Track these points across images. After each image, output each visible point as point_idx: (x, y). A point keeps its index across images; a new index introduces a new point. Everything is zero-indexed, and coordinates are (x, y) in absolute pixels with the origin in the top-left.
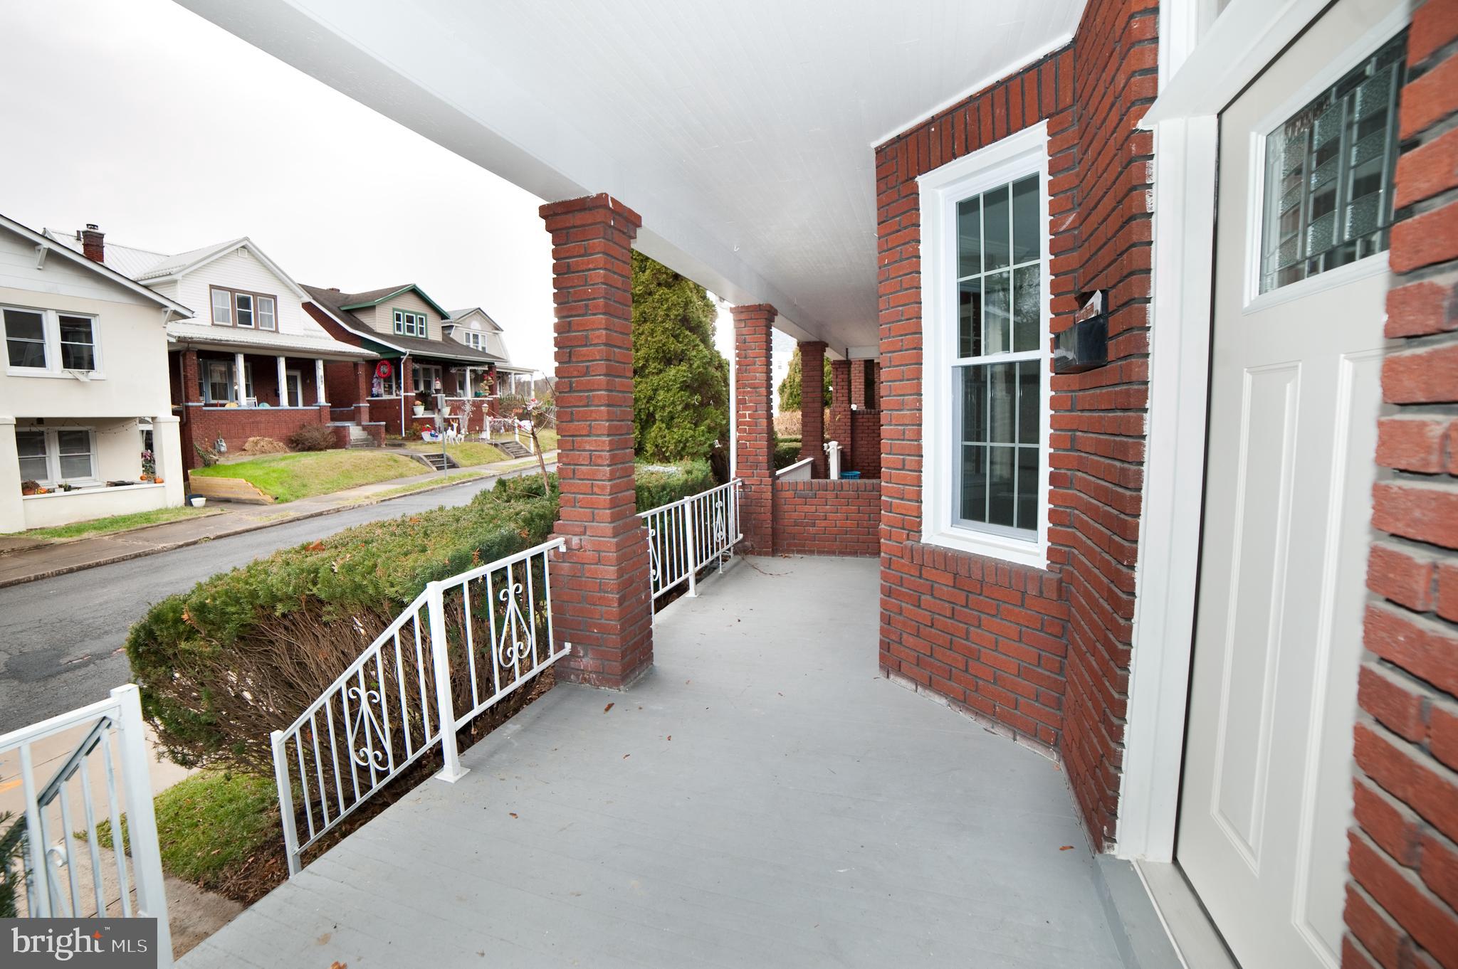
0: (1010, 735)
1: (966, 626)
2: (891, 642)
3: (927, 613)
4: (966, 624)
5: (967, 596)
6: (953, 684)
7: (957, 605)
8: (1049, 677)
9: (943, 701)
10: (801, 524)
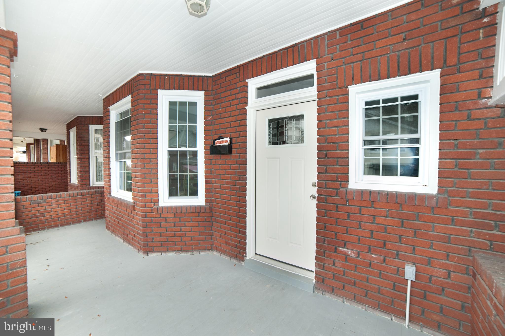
0: (198, 253)
1: (180, 228)
2: (148, 243)
3: (164, 228)
4: (179, 227)
5: (180, 218)
6: (177, 246)
7: (175, 222)
8: (208, 232)
9: (173, 253)
10: (36, 217)
